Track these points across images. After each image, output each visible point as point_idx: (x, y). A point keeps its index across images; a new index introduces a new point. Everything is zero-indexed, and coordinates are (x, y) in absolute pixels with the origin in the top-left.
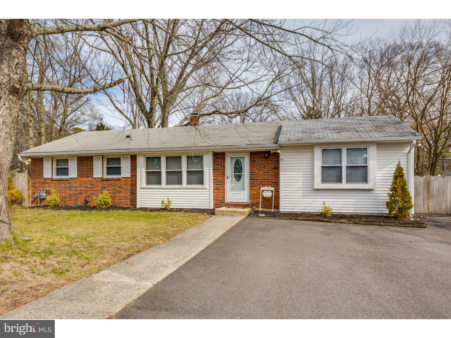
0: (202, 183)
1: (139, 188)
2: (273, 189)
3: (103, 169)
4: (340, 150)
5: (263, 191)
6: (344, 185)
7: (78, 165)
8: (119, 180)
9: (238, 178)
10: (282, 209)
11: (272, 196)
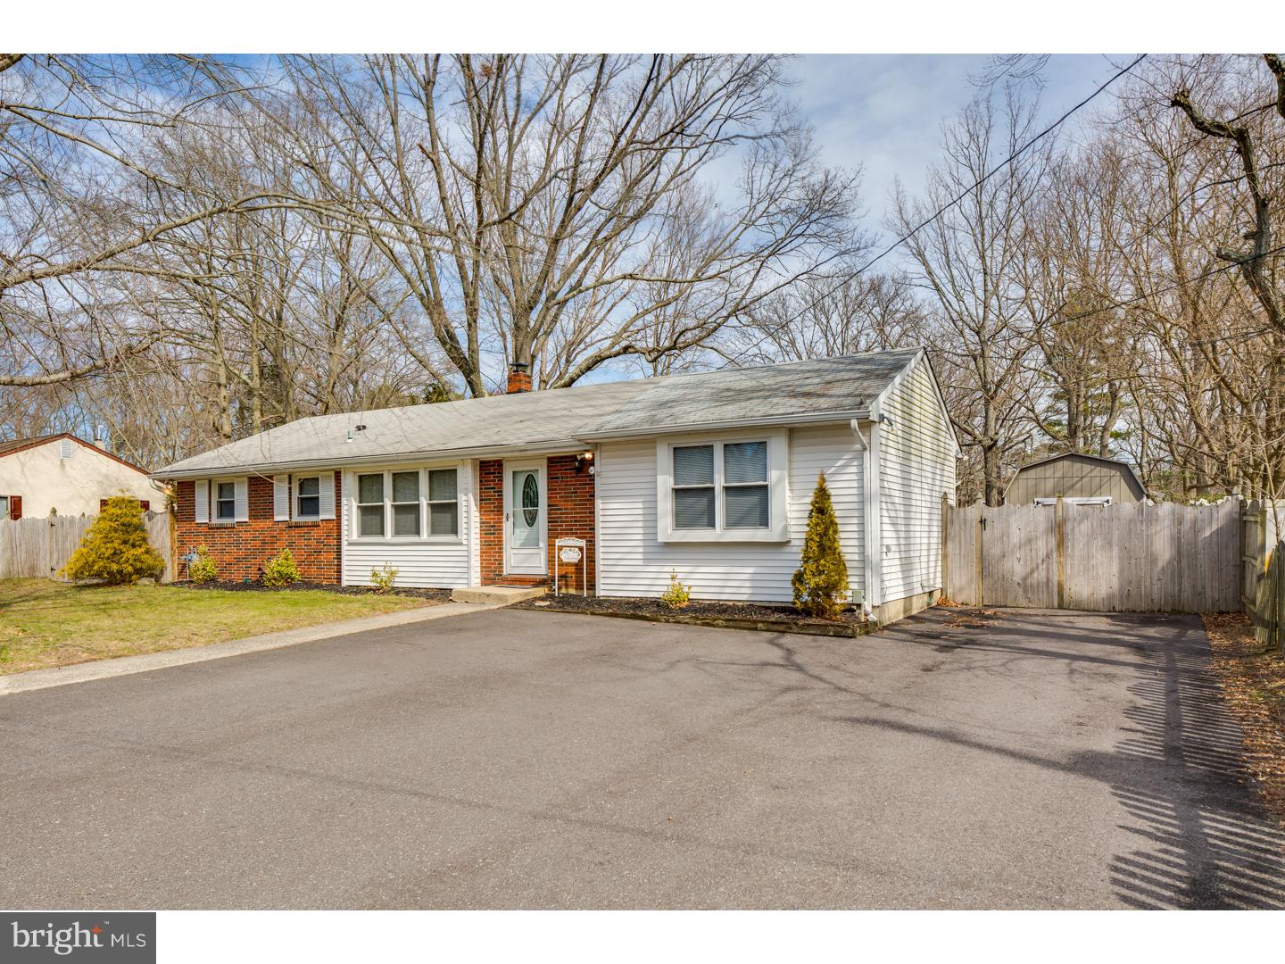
0: (454, 530)
1: (346, 543)
2: (583, 543)
3: (290, 502)
4: (709, 449)
5: (561, 548)
6: (719, 533)
7: (249, 494)
8: (316, 525)
9: (531, 520)
10: (602, 591)
11: (581, 560)
